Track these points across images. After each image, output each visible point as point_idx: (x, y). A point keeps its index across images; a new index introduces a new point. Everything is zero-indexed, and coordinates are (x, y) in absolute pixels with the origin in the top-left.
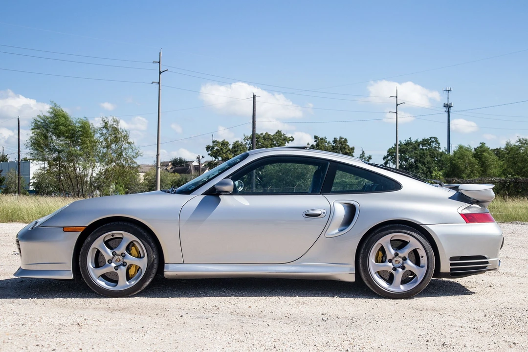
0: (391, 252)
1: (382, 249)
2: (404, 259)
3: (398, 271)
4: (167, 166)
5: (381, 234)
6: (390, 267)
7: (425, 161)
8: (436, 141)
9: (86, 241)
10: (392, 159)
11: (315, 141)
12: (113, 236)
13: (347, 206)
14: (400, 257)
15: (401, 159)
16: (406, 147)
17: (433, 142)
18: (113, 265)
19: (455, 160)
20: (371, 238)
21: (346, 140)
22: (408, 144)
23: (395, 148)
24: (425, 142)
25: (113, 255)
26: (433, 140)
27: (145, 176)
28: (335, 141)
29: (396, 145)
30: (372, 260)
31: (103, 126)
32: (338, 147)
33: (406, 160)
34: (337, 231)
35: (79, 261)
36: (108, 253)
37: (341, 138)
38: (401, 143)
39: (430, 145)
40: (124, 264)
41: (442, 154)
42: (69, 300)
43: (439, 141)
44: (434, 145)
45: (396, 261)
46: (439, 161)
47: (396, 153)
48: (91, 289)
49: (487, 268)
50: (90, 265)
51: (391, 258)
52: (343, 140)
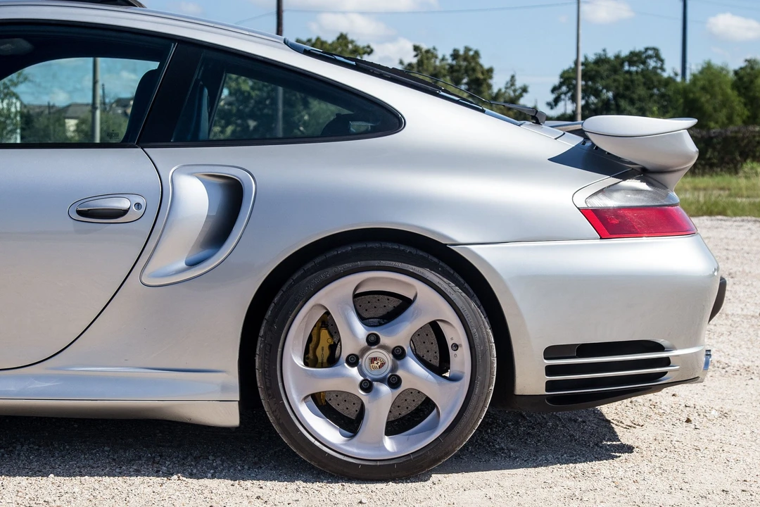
0: (354, 332)
1: (326, 322)
2: (399, 354)
3: (378, 391)
4: (126, 106)
5: (323, 275)
6: (351, 379)
7: (635, 96)
8: (657, 56)
10: (568, 92)
11: (416, 56)
13: (221, 185)
14: (384, 348)
15: (586, 92)
16: (595, 67)
17: (650, 57)
19: (694, 93)
20: (291, 286)
21: (477, 53)
22: (601, 61)
23: (575, 70)
24: (635, 58)
26: (650, 52)
27: (77, 125)
28: (455, 55)
29: (576, 63)
30: (293, 356)
32: (460, 66)
33: (597, 93)
34: (182, 265)
37: (467, 49)
38: (586, 58)
39: (644, 63)
41: (669, 81)
43: (663, 56)
44: (652, 63)
45: (373, 360)
46: (663, 96)
47: (576, 79)
49: (664, 380)
51: (356, 352)
52: (471, 53)
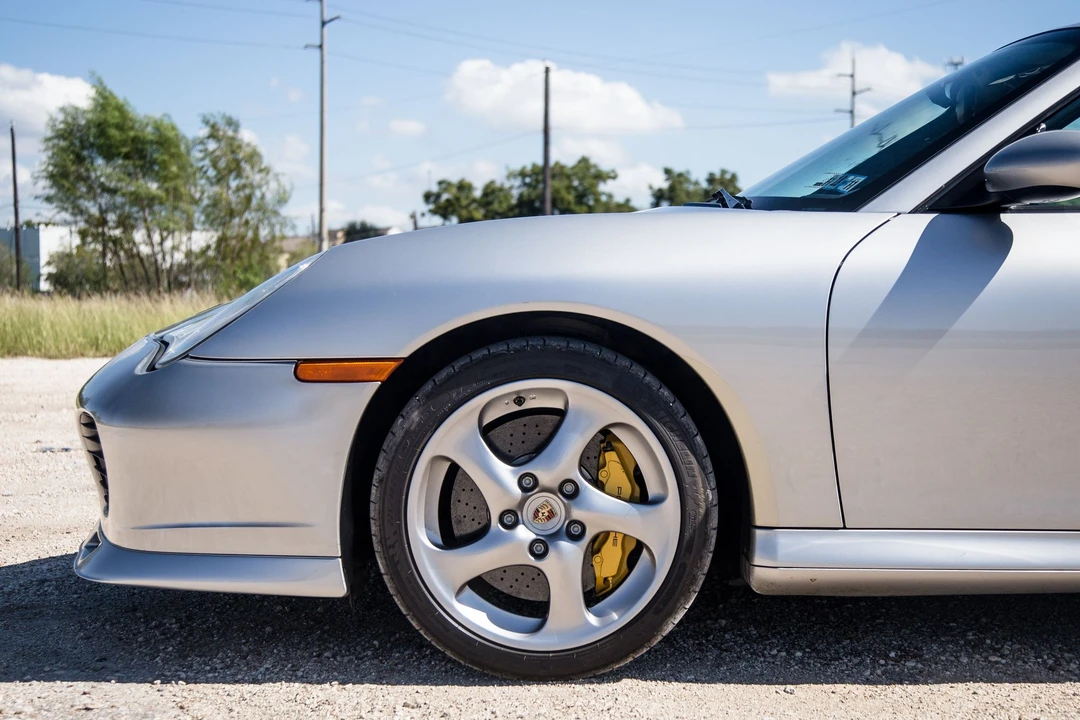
9: (400, 427)
11: (667, 180)
12: (519, 400)
18: (524, 534)
21: (734, 178)
25: (524, 489)
28: (711, 180)
31: (207, 135)
35: (367, 518)
36: (498, 482)
37: (724, 172)
40: (573, 532)
42: (332, 690)
48: (430, 646)
50: (421, 535)
52: (728, 176)
